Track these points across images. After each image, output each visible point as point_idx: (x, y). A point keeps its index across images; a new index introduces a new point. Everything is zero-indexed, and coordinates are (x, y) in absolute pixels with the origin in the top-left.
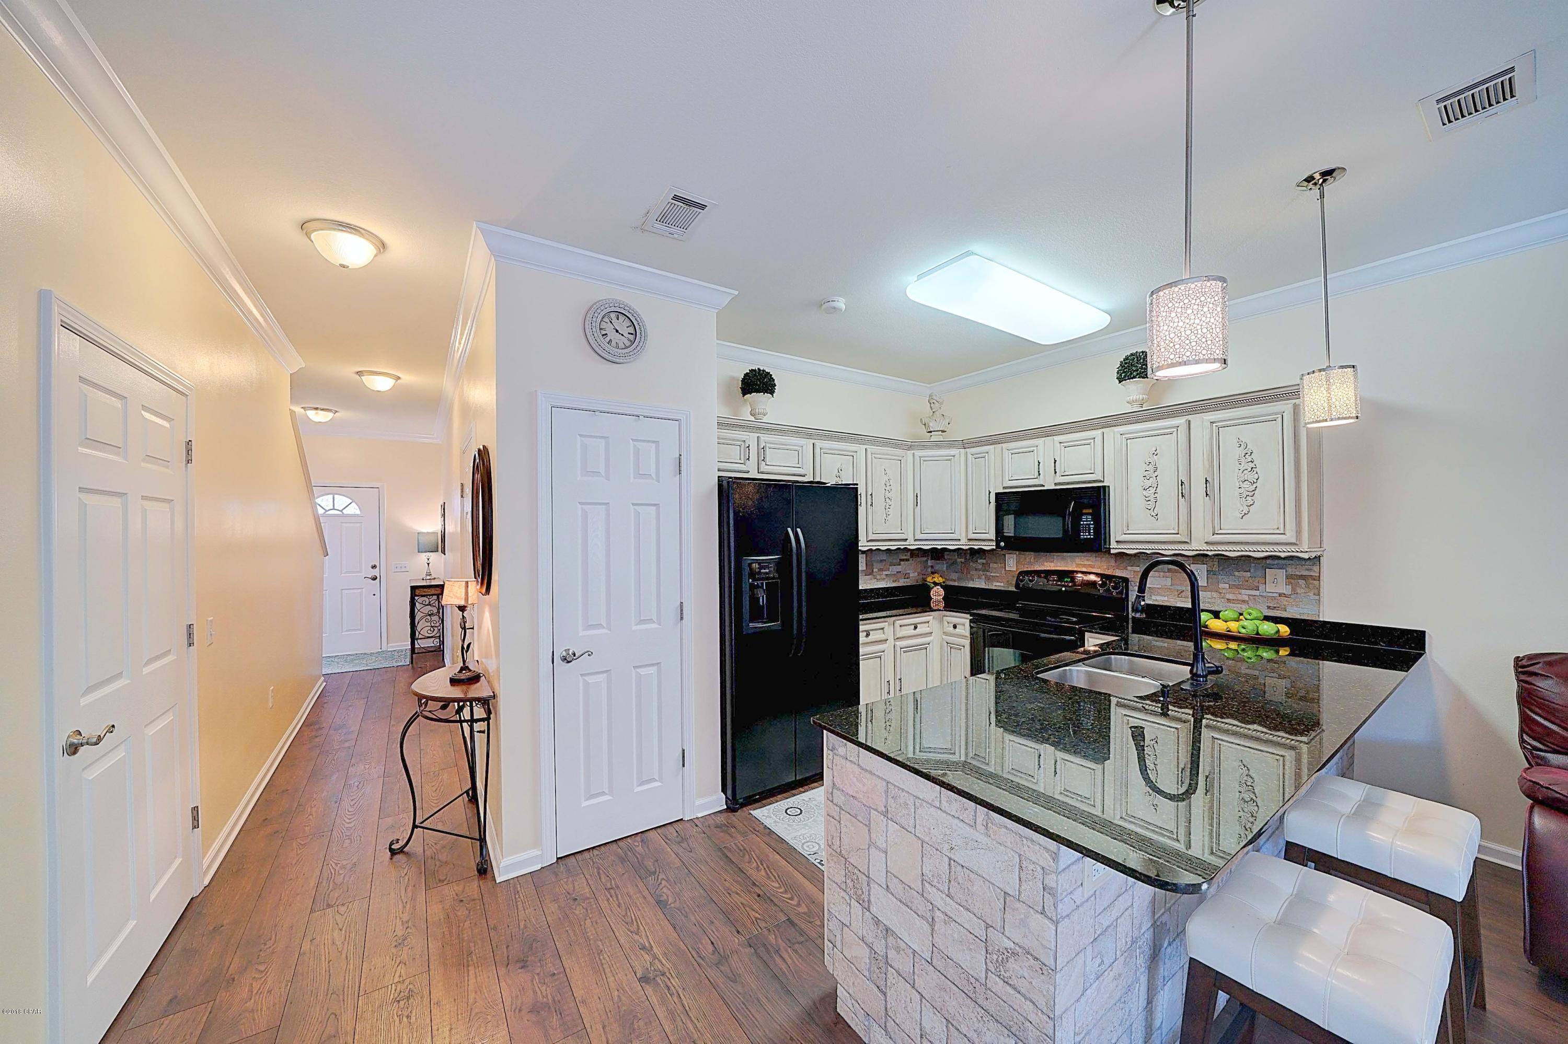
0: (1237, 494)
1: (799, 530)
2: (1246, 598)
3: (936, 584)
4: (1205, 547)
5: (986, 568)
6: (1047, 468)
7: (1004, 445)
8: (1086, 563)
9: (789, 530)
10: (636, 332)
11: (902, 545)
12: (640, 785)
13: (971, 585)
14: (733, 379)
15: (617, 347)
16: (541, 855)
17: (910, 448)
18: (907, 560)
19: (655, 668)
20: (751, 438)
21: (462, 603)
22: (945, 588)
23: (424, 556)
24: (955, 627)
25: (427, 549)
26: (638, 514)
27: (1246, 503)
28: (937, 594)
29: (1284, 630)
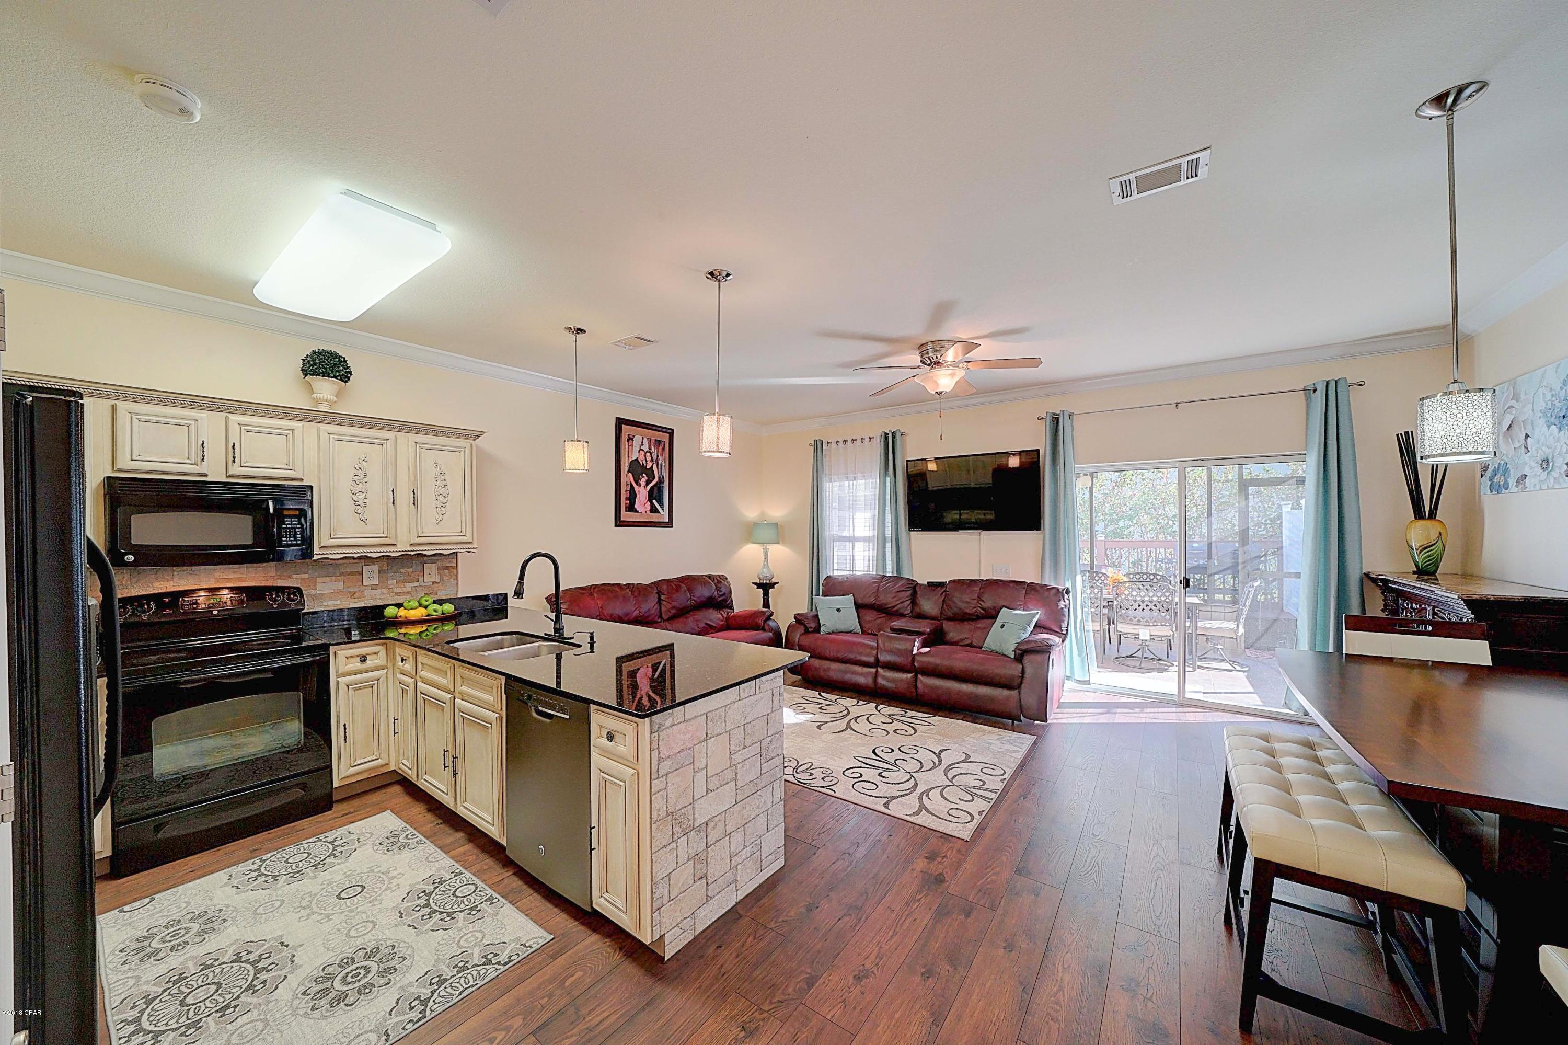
0: (434, 505)
2: (410, 590)
4: (408, 548)
6: (217, 453)
27: (441, 512)
29: (449, 608)
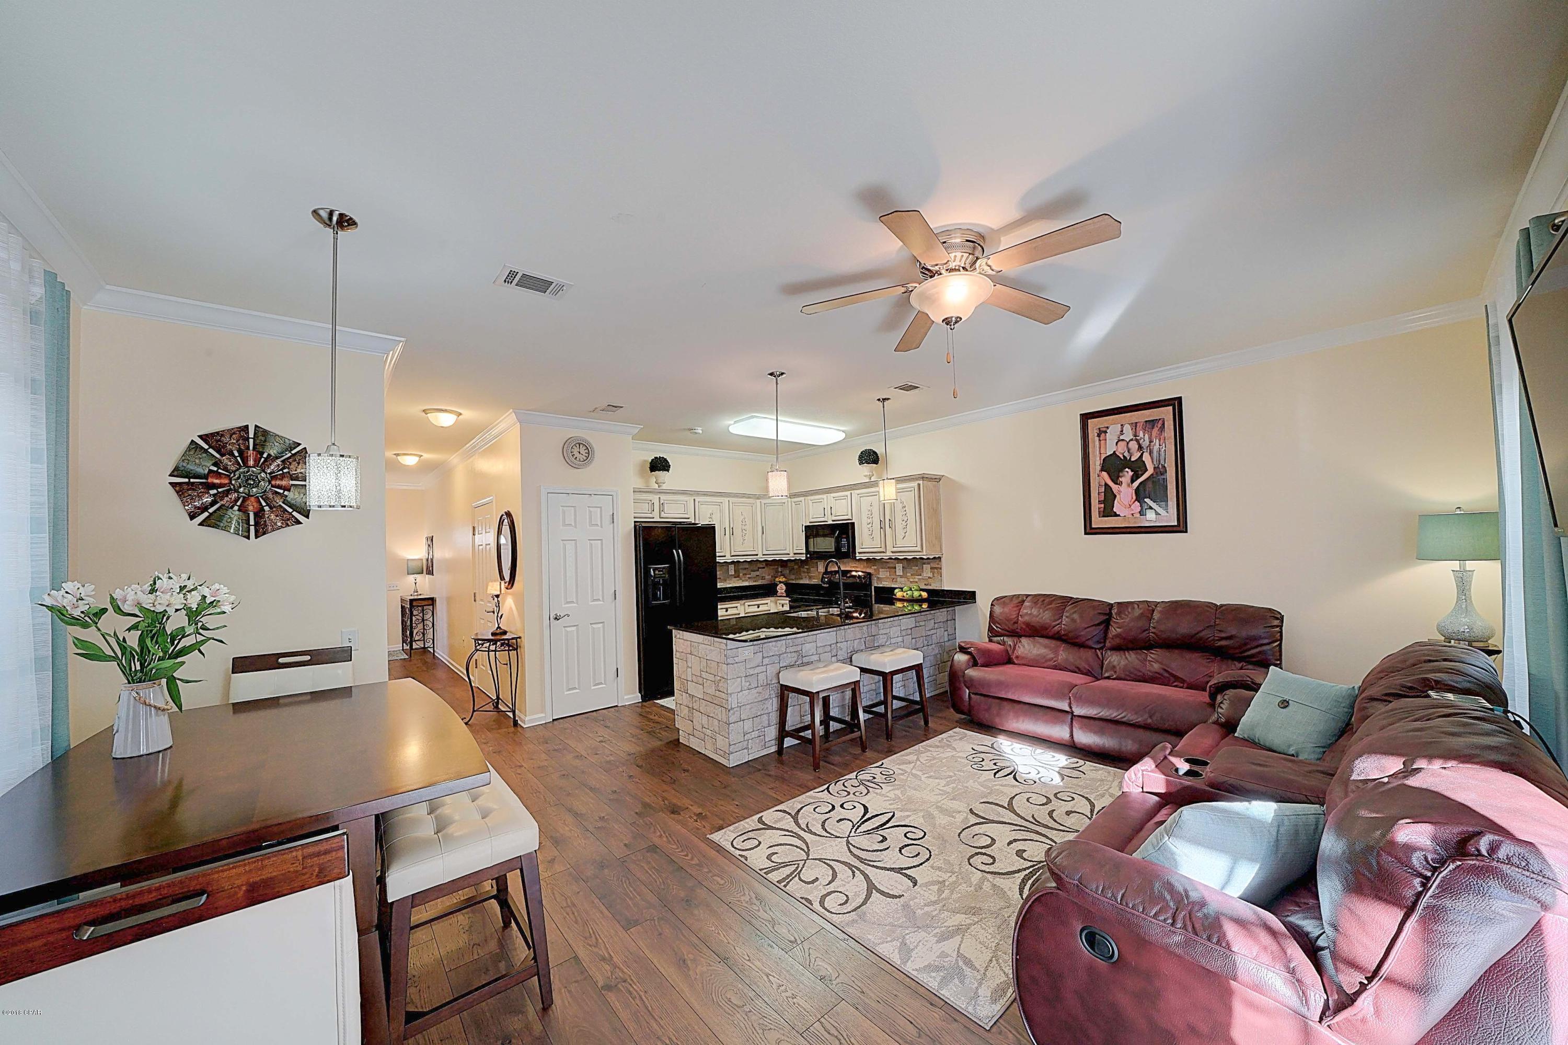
0: (901, 527)
1: (680, 551)
2: (917, 580)
3: (780, 582)
4: (892, 554)
5: (808, 571)
6: (828, 512)
7: (809, 498)
8: (854, 565)
9: (674, 551)
10: (589, 452)
11: (754, 558)
12: (594, 686)
13: (801, 582)
14: (645, 461)
15: (580, 460)
16: (545, 717)
17: (758, 498)
18: (764, 568)
19: (602, 624)
20: (655, 498)
21: (499, 593)
22: (786, 584)
23: (412, 577)
24: (783, 606)
25: (415, 571)
26: (591, 545)
27: (904, 532)
28: (781, 588)
29: (925, 595)
